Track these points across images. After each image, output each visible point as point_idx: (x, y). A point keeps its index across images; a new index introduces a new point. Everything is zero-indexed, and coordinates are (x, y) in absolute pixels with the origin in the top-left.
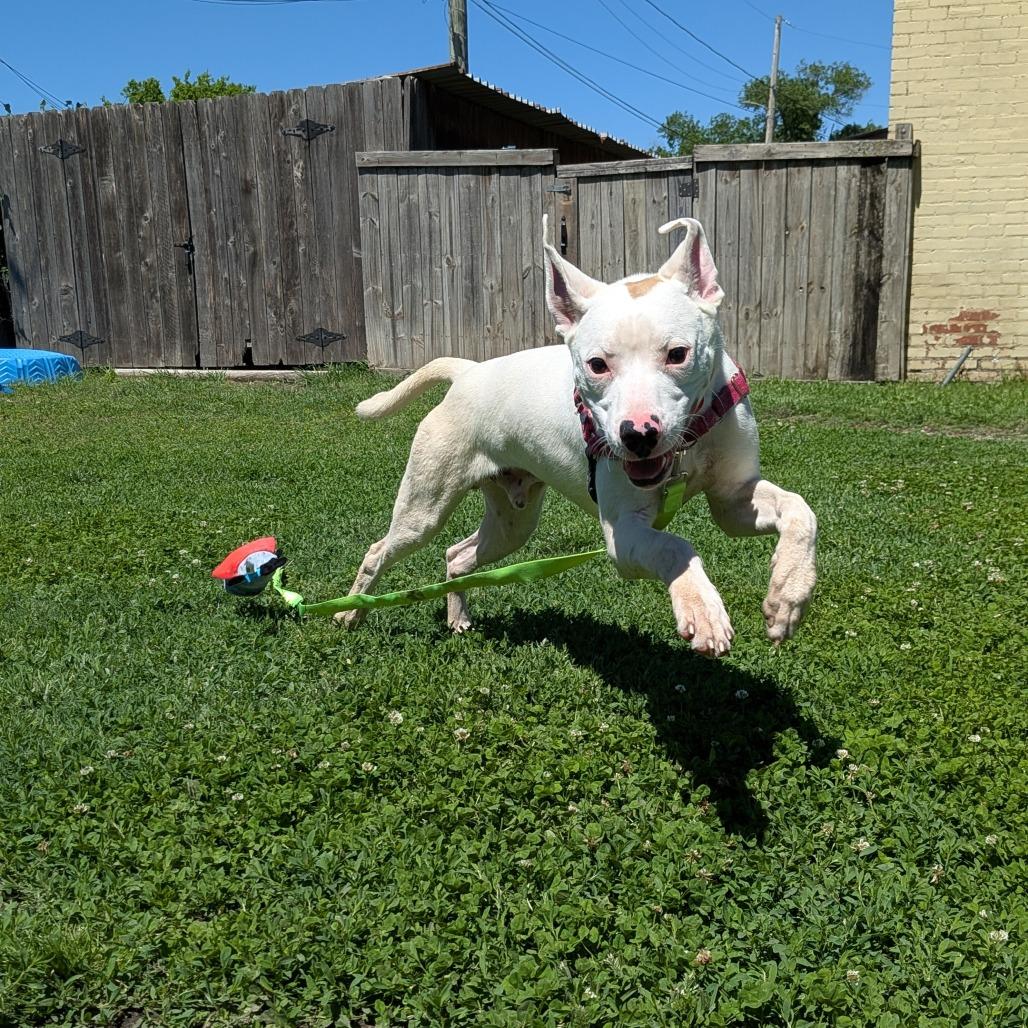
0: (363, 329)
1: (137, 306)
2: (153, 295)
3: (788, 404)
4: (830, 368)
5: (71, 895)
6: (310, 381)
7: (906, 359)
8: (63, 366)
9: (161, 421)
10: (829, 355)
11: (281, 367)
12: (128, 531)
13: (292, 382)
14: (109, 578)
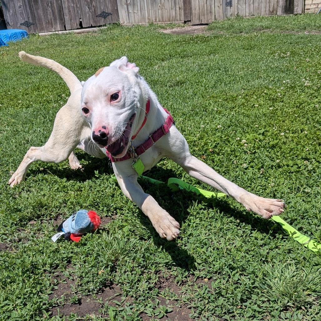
0: (117, 10)
1: (43, 9)
2: (48, 5)
3: (261, 26)
4: (278, 10)
5: (42, 190)
6: (102, 31)
7: (305, 5)
8: (23, 34)
9: (55, 51)
10: (277, 6)
11: (92, 27)
12: (47, 90)
13: (96, 32)
14: (43, 105)
